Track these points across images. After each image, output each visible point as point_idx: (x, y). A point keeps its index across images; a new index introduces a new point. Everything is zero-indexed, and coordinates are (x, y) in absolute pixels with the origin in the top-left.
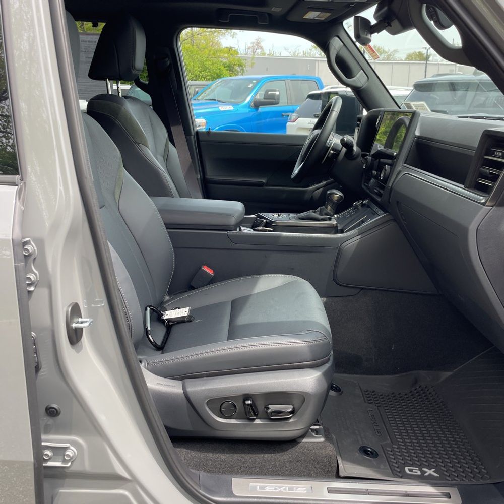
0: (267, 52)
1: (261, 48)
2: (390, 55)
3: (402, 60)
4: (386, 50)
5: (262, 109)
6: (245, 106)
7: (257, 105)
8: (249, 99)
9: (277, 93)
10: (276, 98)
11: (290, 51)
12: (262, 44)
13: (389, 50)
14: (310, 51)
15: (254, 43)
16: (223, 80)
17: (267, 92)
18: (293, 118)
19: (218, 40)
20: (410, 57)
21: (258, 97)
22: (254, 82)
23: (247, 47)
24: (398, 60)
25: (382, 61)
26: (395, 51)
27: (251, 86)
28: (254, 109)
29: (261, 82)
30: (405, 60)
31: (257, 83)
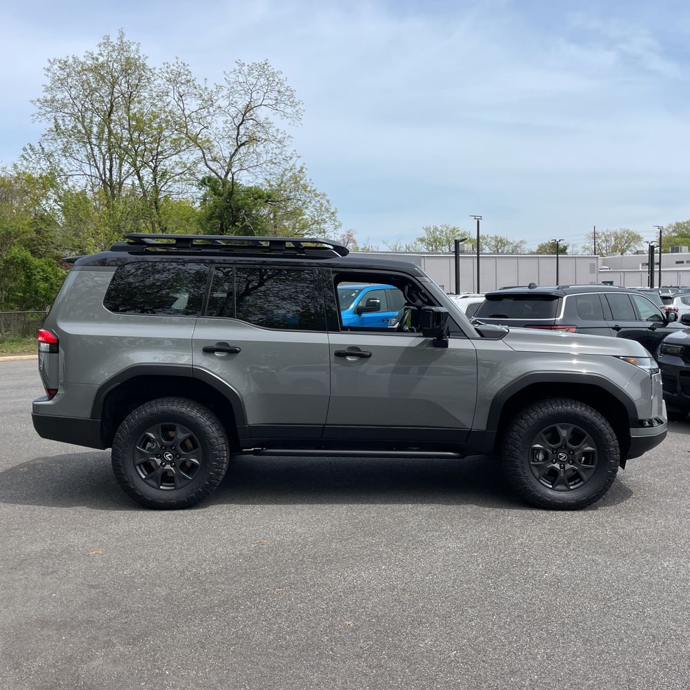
0: (361, 246)
1: (354, 242)
2: (516, 247)
3: (534, 254)
4: (511, 241)
5: (364, 315)
6: (349, 313)
7: (359, 311)
8: (352, 306)
9: (378, 301)
10: (377, 305)
11: (389, 245)
12: (355, 237)
13: (514, 242)
14: (414, 245)
17: (369, 300)
20: (542, 249)
21: (361, 304)
22: (356, 291)
24: (526, 253)
25: (506, 254)
26: (521, 242)
27: (354, 295)
28: (357, 315)
29: (363, 291)
30: (538, 253)
31: (359, 293)
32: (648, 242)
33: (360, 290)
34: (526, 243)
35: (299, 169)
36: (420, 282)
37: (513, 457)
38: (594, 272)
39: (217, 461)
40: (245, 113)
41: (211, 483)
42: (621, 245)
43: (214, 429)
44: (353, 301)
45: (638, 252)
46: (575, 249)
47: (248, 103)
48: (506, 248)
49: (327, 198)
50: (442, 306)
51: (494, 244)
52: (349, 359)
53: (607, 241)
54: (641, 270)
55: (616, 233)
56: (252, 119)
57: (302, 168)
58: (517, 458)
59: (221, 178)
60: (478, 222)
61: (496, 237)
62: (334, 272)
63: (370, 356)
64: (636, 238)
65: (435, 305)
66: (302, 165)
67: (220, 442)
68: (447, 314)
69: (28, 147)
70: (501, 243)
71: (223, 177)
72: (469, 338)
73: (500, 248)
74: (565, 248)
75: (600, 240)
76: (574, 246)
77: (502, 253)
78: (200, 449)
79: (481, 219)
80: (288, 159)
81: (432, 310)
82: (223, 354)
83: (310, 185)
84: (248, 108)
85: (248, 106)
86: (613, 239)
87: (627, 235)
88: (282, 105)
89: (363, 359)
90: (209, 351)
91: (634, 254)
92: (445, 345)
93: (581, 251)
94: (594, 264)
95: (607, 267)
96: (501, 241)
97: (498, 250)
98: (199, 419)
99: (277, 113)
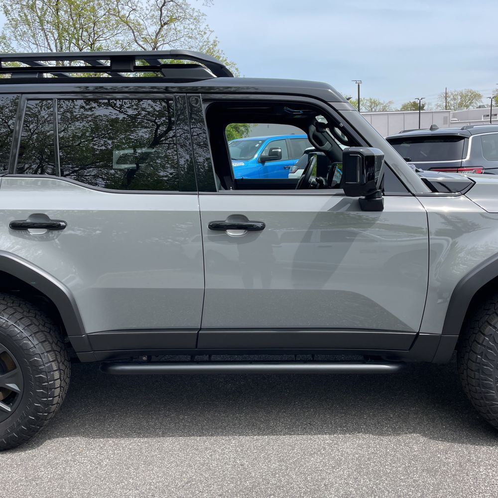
2: (385, 106)
3: (399, 111)
4: (382, 102)
5: (267, 164)
6: (253, 163)
7: (263, 160)
8: (256, 156)
9: (280, 150)
10: (279, 154)
13: (384, 102)
16: (234, 142)
17: (271, 149)
18: (294, 169)
20: (405, 108)
21: (264, 154)
22: (260, 142)
24: (393, 110)
25: (378, 112)
26: (390, 102)
27: (257, 145)
28: (261, 164)
29: (266, 141)
30: (401, 111)
31: (262, 143)
32: (490, 98)
33: (263, 141)
34: (393, 103)
35: (212, 42)
36: (336, 111)
37: (483, 373)
38: (447, 124)
39: (43, 388)
41: (37, 417)
42: (465, 101)
43: (36, 342)
44: (257, 152)
45: (480, 107)
46: (430, 106)
48: (378, 108)
49: (236, 66)
50: (370, 146)
51: (369, 104)
52: (230, 233)
53: (455, 99)
54: (483, 120)
55: (462, 93)
57: (215, 42)
58: (490, 376)
60: (359, 85)
61: (371, 99)
62: (205, 100)
63: (263, 228)
64: (477, 96)
65: (360, 145)
66: (215, 39)
67: (45, 360)
68: (381, 157)
70: (374, 103)
72: (414, 195)
73: (373, 108)
74: (423, 106)
75: (450, 99)
76: (429, 104)
77: (375, 111)
78: (18, 369)
79: (361, 83)
80: (203, 33)
81: (359, 153)
82: (42, 232)
83: (222, 56)
86: (459, 97)
87: (470, 94)
89: (253, 234)
90: (18, 227)
91: (477, 108)
92: (379, 207)
93: (435, 108)
94: (447, 117)
95: (456, 119)
96: (374, 102)
97: (372, 109)
98: (11, 329)
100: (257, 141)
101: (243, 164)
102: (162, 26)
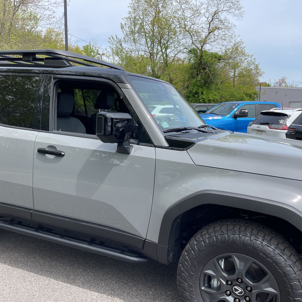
0: (289, 85)
6: (228, 117)
7: (235, 117)
8: (231, 114)
9: (247, 111)
10: (246, 114)
12: (286, 80)
15: (280, 80)
17: (241, 110)
19: (257, 79)
21: (237, 113)
22: (236, 105)
23: (276, 82)
27: (234, 107)
28: (234, 119)
29: (240, 105)
31: (237, 106)
36: (120, 88)
40: (214, 15)
44: (232, 111)
47: (216, 10)
52: (48, 156)
56: (217, 18)
58: (185, 281)
59: (199, 49)
62: (54, 78)
63: (63, 155)
66: (240, 40)
69: (111, 38)
71: (200, 48)
72: (155, 147)
84: (216, 13)
85: (216, 11)
88: (233, 10)
89: (59, 158)
99: (229, 14)
100: (234, 104)
101: (221, 118)
102: (209, 33)
